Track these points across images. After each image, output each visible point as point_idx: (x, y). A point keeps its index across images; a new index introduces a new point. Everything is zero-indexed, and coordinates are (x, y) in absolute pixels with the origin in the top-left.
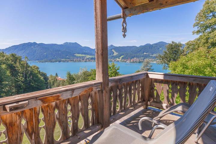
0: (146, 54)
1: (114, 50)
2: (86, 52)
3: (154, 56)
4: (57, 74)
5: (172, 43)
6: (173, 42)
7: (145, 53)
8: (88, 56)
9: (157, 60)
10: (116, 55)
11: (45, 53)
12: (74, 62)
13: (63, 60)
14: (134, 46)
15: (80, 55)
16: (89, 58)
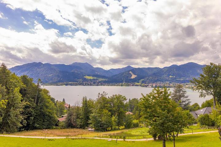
0: (172, 78)
1: (132, 71)
2: (98, 73)
3: (182, 79)
4: (64, 99)
5: (209, 65)
6: (211, 64)
7: (170, 77)
8: (100, 80)
9: (186, 84)
10: (134, 78)
11: (51, 75)
12: (84, 85)
13: (71, 83)
14: (156, 68)
15: (91, 78)
16: (102, 81)
